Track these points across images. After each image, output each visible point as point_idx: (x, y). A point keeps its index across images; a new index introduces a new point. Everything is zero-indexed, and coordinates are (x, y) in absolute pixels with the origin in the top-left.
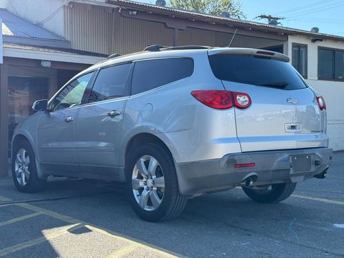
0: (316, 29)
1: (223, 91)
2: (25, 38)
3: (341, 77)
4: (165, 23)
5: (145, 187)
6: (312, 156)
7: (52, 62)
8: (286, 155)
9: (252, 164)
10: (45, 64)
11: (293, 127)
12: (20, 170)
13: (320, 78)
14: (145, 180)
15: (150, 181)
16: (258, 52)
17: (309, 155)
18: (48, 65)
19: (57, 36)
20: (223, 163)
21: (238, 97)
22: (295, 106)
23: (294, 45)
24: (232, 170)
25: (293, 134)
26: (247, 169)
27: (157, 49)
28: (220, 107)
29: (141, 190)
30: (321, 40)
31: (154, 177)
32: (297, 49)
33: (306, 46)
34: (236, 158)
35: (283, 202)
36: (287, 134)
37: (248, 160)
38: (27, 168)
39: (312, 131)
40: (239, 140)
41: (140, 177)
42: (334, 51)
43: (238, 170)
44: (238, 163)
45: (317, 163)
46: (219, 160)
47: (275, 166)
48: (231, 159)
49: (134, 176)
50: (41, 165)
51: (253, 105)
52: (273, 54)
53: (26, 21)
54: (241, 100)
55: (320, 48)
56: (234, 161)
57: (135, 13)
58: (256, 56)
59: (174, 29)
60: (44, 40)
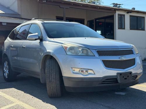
0: (134, 9)
3: (140, 29)
4: (59, 6)
7: (7, 23)
10: (3, 24)
13: (131, 29)
18: (5, 24)
23: (119, 15)
30: (131, 13)
32: (120, 16)
33: (124, 15)
42: (137, 17)
55: (131, 16)
57: (45, 1)
59: (63, 8)
60: (8, 14)
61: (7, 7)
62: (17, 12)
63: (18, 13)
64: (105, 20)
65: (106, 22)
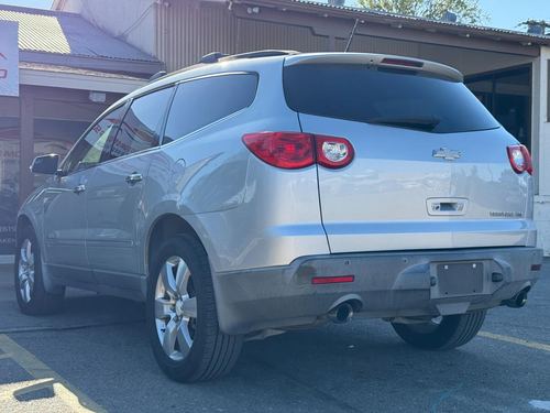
1: (297, 134)
2: (88, 57)
4: (311, 28)
5: (173, 315)
6: (486, 264)
7: (108, 94)
8: (424, 262)
9: (350, 278)
10: (93, 98)
11: (446, 206)
12: (24, 277)
14: (172, 302)
15: (179, 304)
16: (385, 60)
17: (479, 262)
18: (101, 98)
19: (145, 54)
20: (291, 274)
21: (326, 146)
22: (449, 164)
24: (307, 288)
25: (446, 220)
26: (339, 288)
27: (214, 60)
28: (290, 165)
29: (167, 319)
31: (185, 297)
34: (314, 264)
35: (462, 348)
36: (433, 219)
37: (340, 269)
38: (32, 272)
39: (493, 214)
40: (325, 229)
41: (167, 297)
43: (321, 289)
44: (320, 274)
45: (495, 278)
46: (284, 269)
47: (399, 281)
48: (305, 266)
49: (159, 295)
50: (50, 268)
51: (357, 161)
52: (420, 65)
53: (105, 33)
54: (333, 151)
56: (311, 270)
57: (256, 10)
58: (381, 69)
59: (327, 37)
60: (119, 60)
61: (117, 34)
62: (154, 53)
63: (154, 57)
64: (494, 86)
65: (497, 91)
